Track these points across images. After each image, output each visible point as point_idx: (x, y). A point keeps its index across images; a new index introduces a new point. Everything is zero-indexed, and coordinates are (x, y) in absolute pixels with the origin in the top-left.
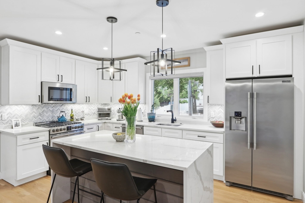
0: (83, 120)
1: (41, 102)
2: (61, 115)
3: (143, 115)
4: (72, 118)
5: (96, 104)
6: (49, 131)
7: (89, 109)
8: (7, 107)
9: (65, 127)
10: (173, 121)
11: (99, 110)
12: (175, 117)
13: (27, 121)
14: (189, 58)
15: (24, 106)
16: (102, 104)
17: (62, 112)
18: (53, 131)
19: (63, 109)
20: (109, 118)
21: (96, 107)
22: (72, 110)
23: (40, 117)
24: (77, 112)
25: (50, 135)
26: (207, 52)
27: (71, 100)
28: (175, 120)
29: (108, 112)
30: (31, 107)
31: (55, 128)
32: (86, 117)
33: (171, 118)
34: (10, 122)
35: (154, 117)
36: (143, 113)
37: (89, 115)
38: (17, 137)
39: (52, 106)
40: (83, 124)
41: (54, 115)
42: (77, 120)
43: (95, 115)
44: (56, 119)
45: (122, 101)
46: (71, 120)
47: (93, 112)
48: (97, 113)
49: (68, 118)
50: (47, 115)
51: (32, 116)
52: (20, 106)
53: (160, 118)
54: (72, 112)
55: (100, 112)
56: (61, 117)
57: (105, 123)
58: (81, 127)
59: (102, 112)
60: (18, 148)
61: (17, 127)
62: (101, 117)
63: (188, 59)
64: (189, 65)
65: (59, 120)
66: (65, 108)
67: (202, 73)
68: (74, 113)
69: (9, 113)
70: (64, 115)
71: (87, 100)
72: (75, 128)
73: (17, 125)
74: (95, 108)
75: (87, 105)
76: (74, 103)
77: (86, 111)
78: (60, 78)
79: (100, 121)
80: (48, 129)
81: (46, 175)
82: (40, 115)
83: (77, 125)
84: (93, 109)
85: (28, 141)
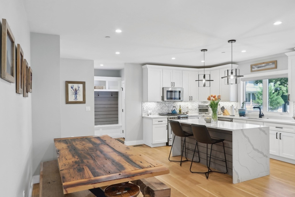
0: (187, 113)
1: (163, 100)
2: (173, 109)
3: (236, 111)
4: (180, 111)
5: (197, 102)
6: (168, 118)
7: (192, 105)
8: (146, 103)
9: (177, 116)
10: (261, 116)
11: (200, 106)
12: (262, 113)
13: (155, 112)
14: (276, 61)
15: (153, 103)
16: (202, 102)
17: (174, 107)
18: (170, 118)
19: (174, 105)
20: (207, 113)
21: (198, 104)
22: (180, 106)
23: (161, 110)
24: (184, 108)
25: (168, 120)
26: (289, 57)
27: (180, 99)
28: (263, 115)
29: (207, 108)
30: (157, 103)
31: (171, 117)
32: (190, 111)
33: (259, 113)
34: (147, 112)
35: (245, 113)
36: (235, 109)
37: (192, 110)
38: (152, 120)
39: (168, 103)
40: (188, 116)
41: (169, 109)
42: (183, 113)
43: (196, 110)
44: (170, 112)
45: (209, 99)
46: (179, 113)
47: (195, 108)
48: (198, 109)
49: (178, 111)
50: (165, 109)
51: (157, 109)
52: (151, 103)
53: (250, 113)
54: (180, 108)
55: (200, 108)
56: (174, 110)
57: (204, 116)
58: (186, 118)
59: (201, 108)
60: (153, 126)
61: (150, 115)
62: (201, 112)
63: (275, 63)
64: (276, 67)
65: (172, 112)
66: (175, 104)
67: (287, 74)
68: (181, 108)
69: (147, 107)
70: (175, 109)
71: (191, 99)
72: (183, 118)
73: (150, 114)
74: (196, 105)
75: (190, 102)
76: (181, 101)
77: (190, 107)
78: (173, 84)
79: (200, 115)
80: (167, 117)
81: (166, 145)
82: (161, 108)
83: (184, 116)
84: (195, 106)
85: (157, 123)
